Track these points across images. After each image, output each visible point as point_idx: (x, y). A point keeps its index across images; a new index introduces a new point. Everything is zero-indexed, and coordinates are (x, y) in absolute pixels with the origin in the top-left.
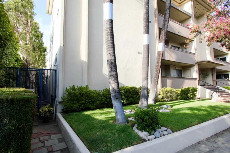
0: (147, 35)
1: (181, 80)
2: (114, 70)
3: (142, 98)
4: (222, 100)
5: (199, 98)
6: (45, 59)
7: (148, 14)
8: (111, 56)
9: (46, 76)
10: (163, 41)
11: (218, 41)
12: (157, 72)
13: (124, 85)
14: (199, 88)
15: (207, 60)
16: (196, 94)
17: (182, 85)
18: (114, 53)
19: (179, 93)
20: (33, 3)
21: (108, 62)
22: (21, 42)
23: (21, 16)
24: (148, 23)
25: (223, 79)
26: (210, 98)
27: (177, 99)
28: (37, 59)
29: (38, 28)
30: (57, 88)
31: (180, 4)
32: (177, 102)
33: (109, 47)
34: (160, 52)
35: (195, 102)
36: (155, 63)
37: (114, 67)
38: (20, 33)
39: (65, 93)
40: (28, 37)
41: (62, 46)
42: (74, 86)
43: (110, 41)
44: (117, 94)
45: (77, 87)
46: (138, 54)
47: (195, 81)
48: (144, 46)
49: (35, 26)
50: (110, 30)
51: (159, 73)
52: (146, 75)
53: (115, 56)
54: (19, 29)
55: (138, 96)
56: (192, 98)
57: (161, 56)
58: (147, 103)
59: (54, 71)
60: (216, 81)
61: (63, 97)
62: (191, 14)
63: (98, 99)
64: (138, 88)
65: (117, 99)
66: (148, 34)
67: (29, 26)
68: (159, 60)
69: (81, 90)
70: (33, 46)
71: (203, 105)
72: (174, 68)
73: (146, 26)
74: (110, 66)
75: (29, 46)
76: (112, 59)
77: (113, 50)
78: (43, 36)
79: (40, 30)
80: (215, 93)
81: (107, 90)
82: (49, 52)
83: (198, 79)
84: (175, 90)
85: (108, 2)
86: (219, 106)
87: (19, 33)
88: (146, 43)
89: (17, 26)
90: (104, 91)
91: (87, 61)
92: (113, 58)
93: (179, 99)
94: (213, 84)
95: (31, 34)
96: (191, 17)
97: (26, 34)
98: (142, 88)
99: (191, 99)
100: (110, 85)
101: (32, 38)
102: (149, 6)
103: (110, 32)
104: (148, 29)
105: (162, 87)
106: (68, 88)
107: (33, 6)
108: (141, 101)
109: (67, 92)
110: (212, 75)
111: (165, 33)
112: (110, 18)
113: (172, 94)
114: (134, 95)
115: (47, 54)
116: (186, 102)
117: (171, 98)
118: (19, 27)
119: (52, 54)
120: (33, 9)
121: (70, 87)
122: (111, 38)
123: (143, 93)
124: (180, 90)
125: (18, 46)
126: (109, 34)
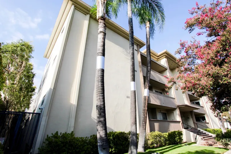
0: (133, 82)
1: (166, 123)
2: (103, 116)
3: (131, 146)
4: (206, 144)
5: (186, 142)
6: (31, 99)
7: (134, 66)
8: (100, 101)
9: (27, 119)
10: (147, 88)
11: (189, 91)
12: (145, 116)
13: (113, 130)
14: (184, 131)
15: (185, 104)
16: (182, 138)
17: (168, 128)
18: (104, 98)
19: (167, 138)
20: (32, 48)
21: (97, 108)
22: (7, 81)
23: (16, 57)
24: (134, 73)
25: (202, 121)
26: (195, 142)
27: (166, 144)
28: (21, 100)
29: (32, 69)
30: (36, 135)
31: (157, 59)
32: (166, 148)
33: (99, 93)
34: (146, 97)
35: (183, 147)
36: (142, 108)
37: (103, 112)
38: (10, 73)
39: (45, 142)
40: (17, 77)
41: (53, 88)
42: (57, 132)
43: (101, 88)
44: (104, 142)
45: (61, 134)
46: (127, 98)
47: (179, 124)
48: (131, 91)
49: (29, 67)
50: (101, 77)
51: (147, 117)
52: (134, 120)
53: (104, 101)
54: (10, 69)
55: (127, 143)
56: (179, 142)
57: (147, 100)
58: (137, 151)
59: (37, 115)
60: (197, 124)
61: (40, 148)
62: (167, 66)
63: (83, 148)
64: (127, 133)
65: (104, 149)
66: (135, 81)
67: (22, 67)
68: (145, 105)
69: (65, 137)
70: (21, 85)
71: (190, 151)
72: (160, 112)
73: (132, 75)
74: (99, 112)
75: (16, 86)
76: (101, 105)
77: (103, 96)
78: (35, 76)
79: (33, 71)
80: (198, 136)
81: (94, 136)
82: (37, 92)
83: (181, 122)
84: (163, 134)
85: (101, 55)
86: (204, 150)
87: (8, 73)
88: (133, 89)
89: (9, 66)
90: (91, 137)
91: (76, 104)
92: (102, 103)
93: (168, 144)
94: (195, 126)
95: (22, 75)
96: (167, 69)
97: (16, 74)
98: (131, 134)
99: (179, 144)
100: (97, 132)
101: (22, 78)
102: (134, 60)
103: (101, 80)
104: (134, 77)
105: (151, 131)
106: (50, 135)
107: (32, 50)
108: (131, 149)
109: (48, 140)
110: (192, 117)
111: (149, 81)
112: (102, 68)
113: (160, 138)
114: (123, 141)
115: (35, 94)
116: (175, 147)
117: (160, 143)
118: (11, 67)
119: (39, 96)
120: (31, 53)
121: (52, 134)
122: (101, 84)
123: (132, 140)
124: (167, 134)
125: (3, 86)
126: (100, 81)
